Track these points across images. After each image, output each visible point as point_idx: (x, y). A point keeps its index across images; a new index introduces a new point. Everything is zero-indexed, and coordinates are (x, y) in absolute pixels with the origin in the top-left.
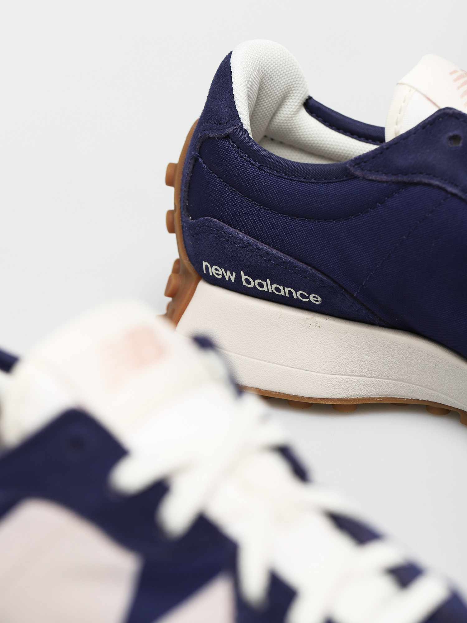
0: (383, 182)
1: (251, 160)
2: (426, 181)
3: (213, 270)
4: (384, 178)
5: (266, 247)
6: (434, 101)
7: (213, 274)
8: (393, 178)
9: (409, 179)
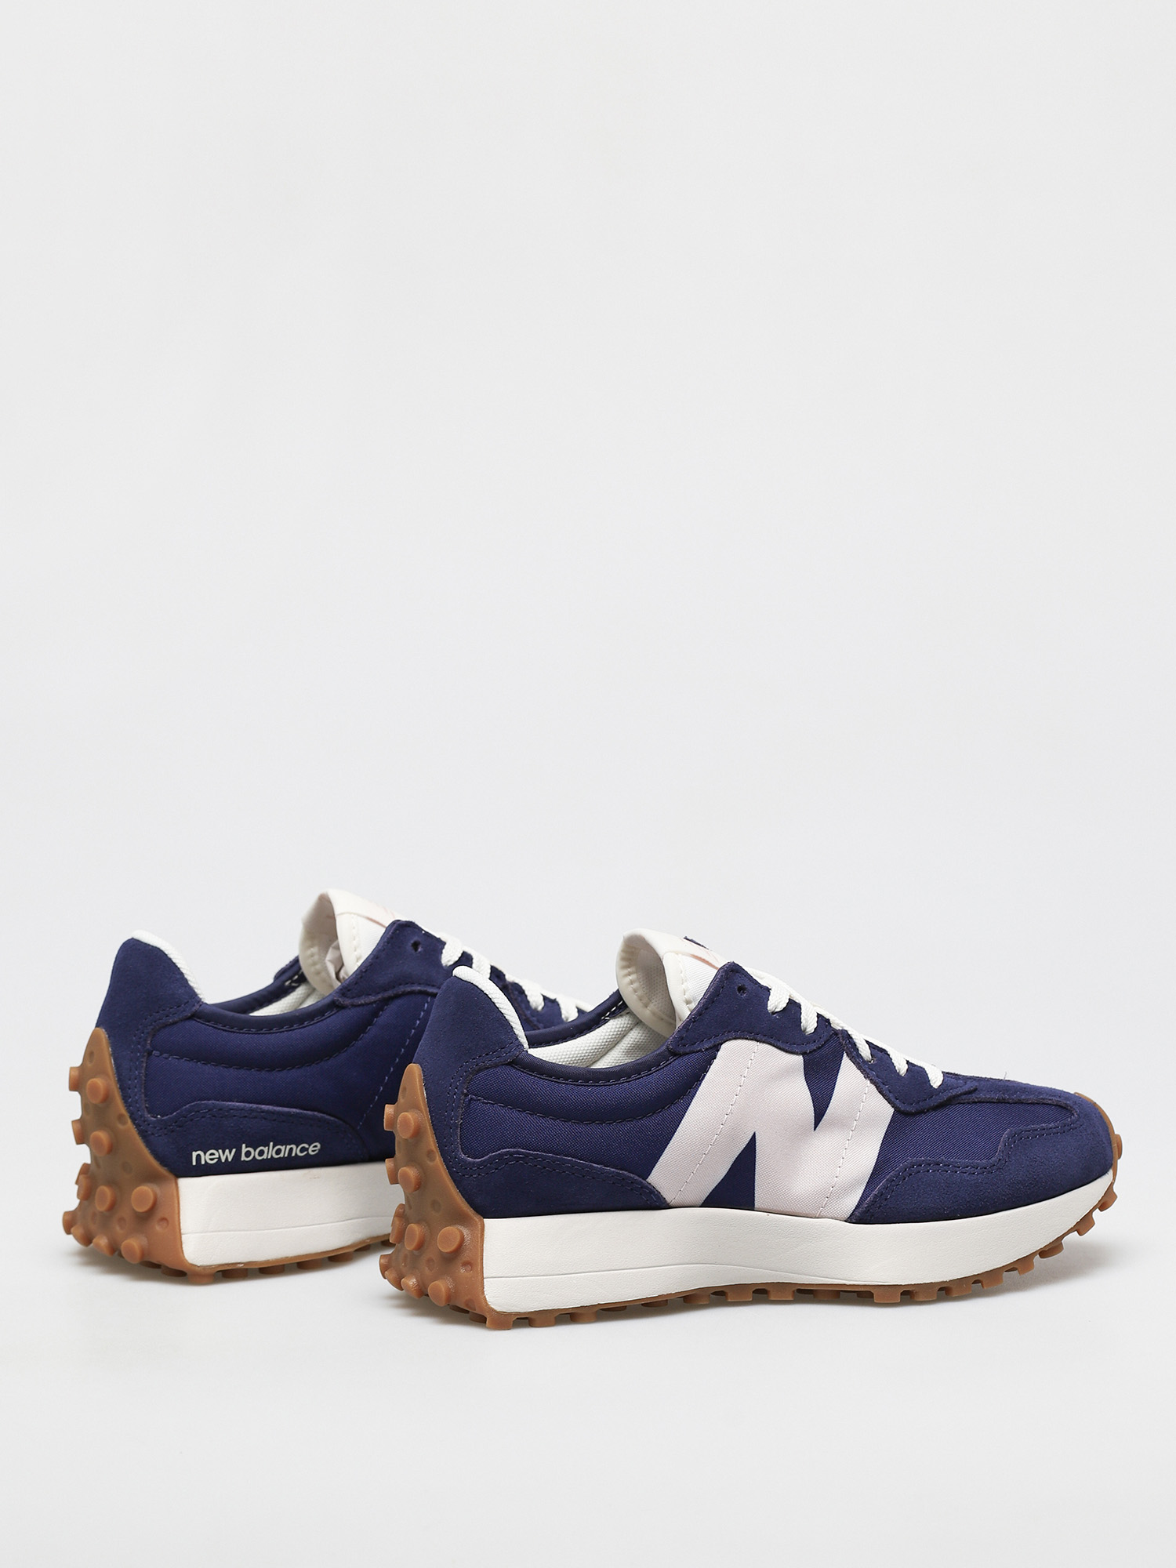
0: (371, 1003)
1: (220, 1026)
2: (409, 989)
3: (207, 1158)
4: (372, 998)
5: (270, 1108)
6: (377, 920)
7: (206, 1161)
8: (380, 996)
9: (395, 992)
